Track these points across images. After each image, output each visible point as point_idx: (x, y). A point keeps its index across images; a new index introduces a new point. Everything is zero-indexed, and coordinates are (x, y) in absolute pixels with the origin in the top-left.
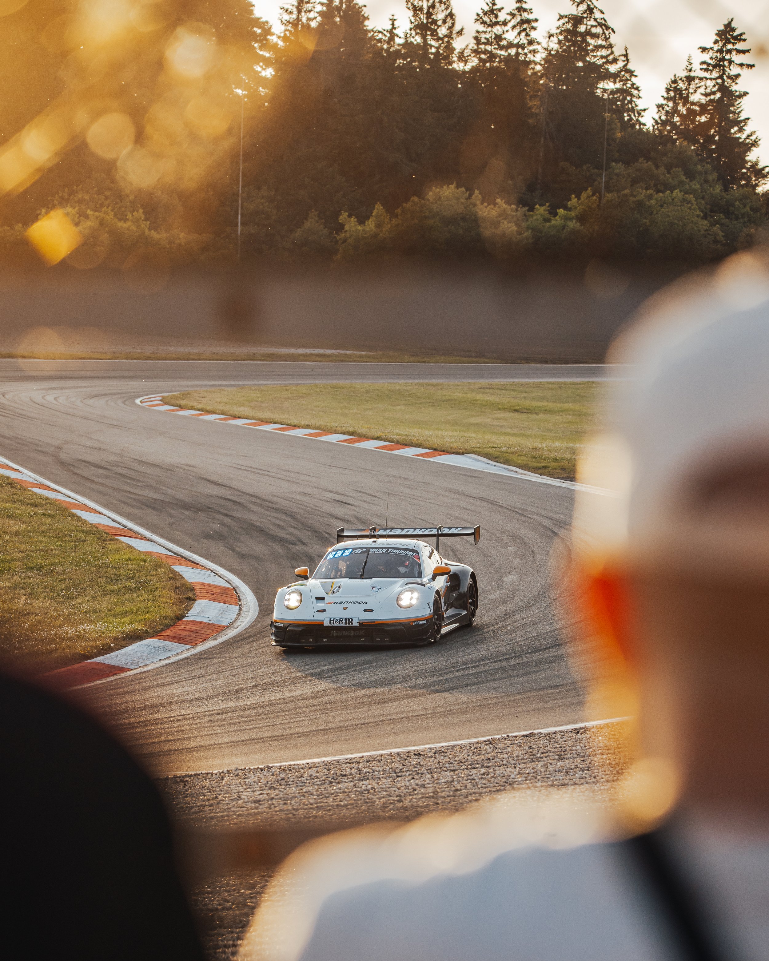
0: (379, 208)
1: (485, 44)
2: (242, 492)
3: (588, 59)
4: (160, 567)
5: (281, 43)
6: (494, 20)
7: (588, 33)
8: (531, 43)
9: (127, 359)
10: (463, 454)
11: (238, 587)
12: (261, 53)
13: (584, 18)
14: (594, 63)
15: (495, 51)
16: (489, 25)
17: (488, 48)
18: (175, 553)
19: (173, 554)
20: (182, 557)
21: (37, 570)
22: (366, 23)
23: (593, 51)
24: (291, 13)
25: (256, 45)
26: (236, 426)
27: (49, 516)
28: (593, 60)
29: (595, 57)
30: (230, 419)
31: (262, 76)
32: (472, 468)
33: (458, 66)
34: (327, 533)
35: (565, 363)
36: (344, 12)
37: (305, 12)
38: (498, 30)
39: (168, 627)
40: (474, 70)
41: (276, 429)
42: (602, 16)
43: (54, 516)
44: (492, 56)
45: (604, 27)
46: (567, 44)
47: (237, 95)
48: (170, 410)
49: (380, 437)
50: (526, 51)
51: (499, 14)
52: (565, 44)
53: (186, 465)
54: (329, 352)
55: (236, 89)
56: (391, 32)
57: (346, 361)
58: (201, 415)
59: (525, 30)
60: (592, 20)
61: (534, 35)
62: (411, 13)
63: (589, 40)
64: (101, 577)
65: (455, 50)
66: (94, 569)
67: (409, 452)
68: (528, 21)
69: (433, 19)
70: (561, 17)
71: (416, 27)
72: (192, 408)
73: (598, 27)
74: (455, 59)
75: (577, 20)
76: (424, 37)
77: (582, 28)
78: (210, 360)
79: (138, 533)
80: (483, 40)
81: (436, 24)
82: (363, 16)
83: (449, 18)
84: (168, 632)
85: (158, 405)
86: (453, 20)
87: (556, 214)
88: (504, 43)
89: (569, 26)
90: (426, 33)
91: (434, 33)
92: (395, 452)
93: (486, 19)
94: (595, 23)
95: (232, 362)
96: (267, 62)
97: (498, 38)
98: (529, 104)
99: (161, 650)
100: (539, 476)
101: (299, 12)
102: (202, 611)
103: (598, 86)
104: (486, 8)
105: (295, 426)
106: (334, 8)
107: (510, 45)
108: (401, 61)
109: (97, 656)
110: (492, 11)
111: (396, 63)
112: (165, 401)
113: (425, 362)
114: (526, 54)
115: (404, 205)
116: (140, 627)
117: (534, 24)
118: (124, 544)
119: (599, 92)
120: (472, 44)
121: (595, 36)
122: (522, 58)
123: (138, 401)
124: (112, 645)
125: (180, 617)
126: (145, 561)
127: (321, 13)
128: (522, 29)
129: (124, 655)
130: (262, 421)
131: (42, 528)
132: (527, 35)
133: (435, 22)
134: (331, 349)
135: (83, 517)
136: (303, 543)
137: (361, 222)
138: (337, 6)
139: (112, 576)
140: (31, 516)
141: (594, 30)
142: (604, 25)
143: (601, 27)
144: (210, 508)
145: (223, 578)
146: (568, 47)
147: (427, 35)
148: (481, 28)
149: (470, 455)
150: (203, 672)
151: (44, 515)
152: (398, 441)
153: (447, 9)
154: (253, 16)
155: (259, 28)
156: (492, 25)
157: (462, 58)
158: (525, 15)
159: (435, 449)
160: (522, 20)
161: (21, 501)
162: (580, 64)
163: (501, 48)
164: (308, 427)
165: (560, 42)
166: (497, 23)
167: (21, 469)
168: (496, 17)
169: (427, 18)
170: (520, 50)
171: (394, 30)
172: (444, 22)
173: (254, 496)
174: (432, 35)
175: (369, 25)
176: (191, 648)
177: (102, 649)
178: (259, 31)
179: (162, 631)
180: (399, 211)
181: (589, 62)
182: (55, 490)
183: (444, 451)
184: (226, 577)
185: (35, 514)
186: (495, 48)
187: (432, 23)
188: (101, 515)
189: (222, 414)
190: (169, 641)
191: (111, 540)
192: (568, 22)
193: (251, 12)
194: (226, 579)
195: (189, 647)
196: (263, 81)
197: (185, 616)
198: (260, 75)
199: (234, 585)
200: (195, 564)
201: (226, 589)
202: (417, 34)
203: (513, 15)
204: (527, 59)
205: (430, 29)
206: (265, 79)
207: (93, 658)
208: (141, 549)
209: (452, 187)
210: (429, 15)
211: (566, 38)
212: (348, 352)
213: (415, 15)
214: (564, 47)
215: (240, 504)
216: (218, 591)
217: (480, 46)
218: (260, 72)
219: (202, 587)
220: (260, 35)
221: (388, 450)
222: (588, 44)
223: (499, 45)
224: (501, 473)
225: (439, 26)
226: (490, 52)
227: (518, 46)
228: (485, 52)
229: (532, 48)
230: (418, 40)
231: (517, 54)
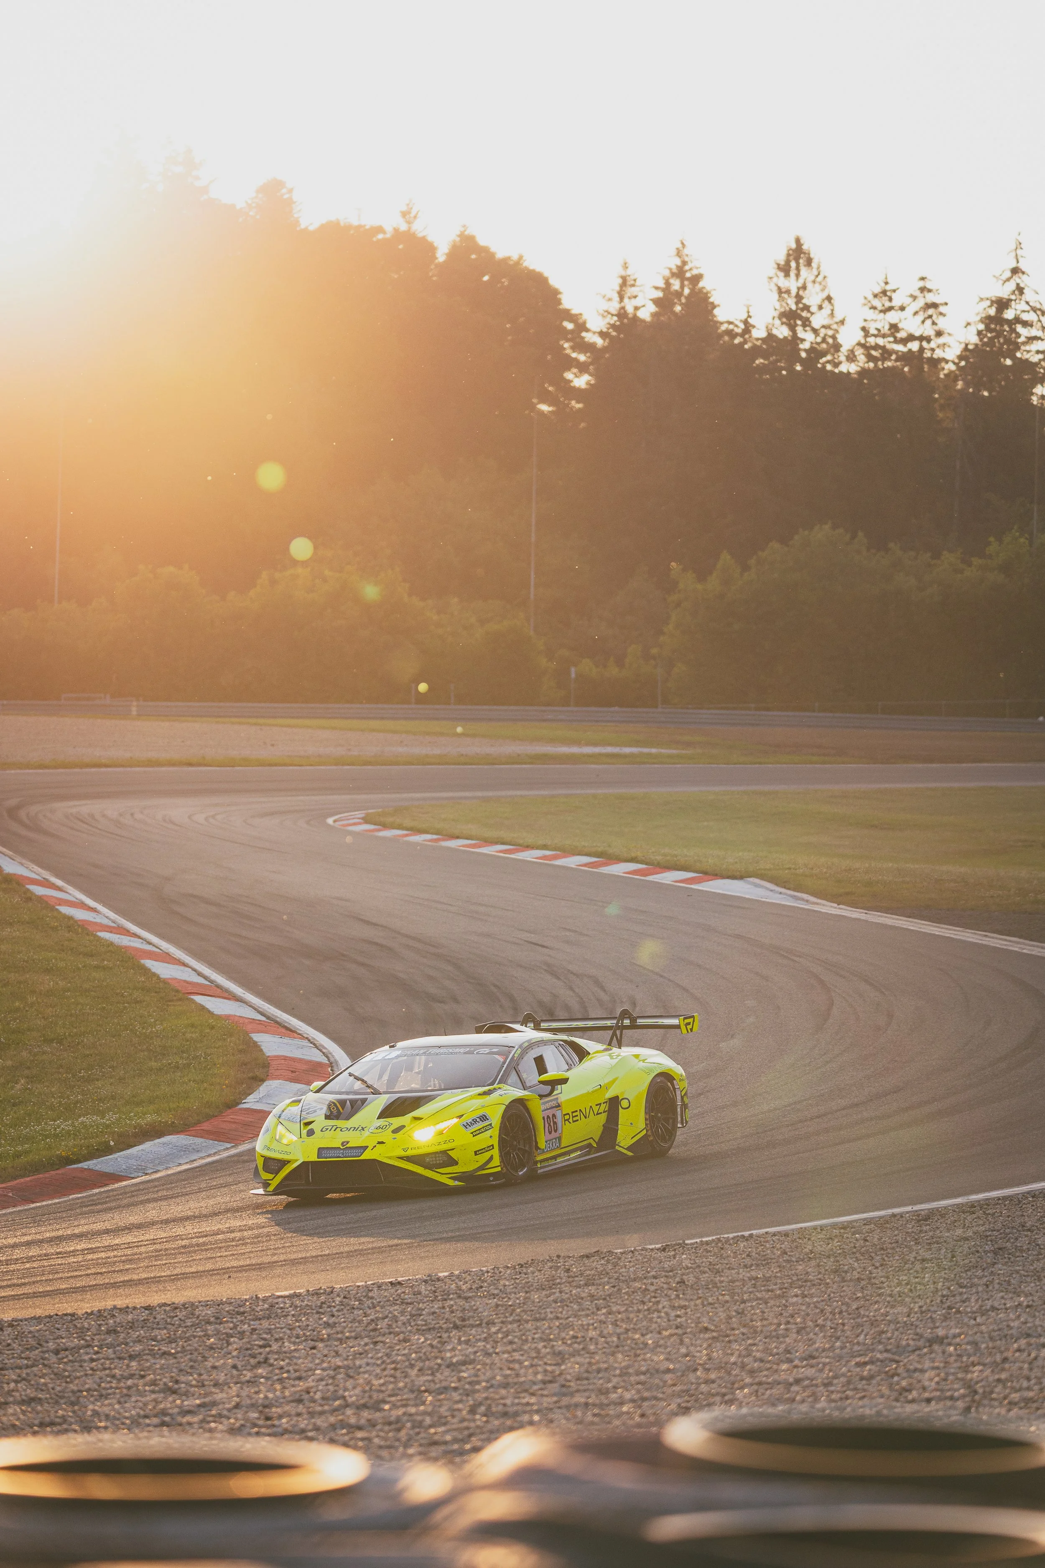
0: (726, 557)
1: (875, 336)
2: (399, 933)
3: (1018, 355)
4: (231, 1035)
5: (600, 342)
6: (888, 304)
7: (1017, 320)
8: (939, 334)
9: (336, 764)
10: (741, 878)
11: (336, 1062)
12: (574, 355)
13: (1011, 300)
14: (1027, 360)
15: (889, 346)
16: (881, 311)
17: (881, 341)
18: (268, 1018)
19: (263, 1019)
20: (277, 1022)
21: (57, 1043)
22: (716, 312)
23: (1024, 343)
24: (610, 300)
25: (566, 345)
26: (449, 848)
27: (104, 968)
28: (1026, 356)
29: (1028, 352)
30: (444, 840)
31: (574, 387)
32: (747, 896)
33: (845, 367)
34: (495, 986)
35: (958, 762)
36: (686, 298)
37: (630, 298)
38: (893, 317)
39: (209, 1117)
40: (863, 372)
41: (501, 852)
42: (1037, 297)
43: (111, 968)
44: (886, 353)
45: (1039, 313)
46: (989, 335)
47: (542, 413)
48: (367, 831)
49: (636, 858)
50: (933, 345)
51: (894, 296)
52: (986, 336)
53: (338, 898)
54: (627, 750)
55: (539, 403)
56: (746, 322)
57: (648, 763)
58: (407, 835)
59: (930, 317)
60: (1023, 303)
61: (942, 323)
62: (776, 296)
63: (1019, 328)
64: (143, 1051)
65: (841, 346)
66: (135, 1040)
67: (669, 877)
68: (935, 306)
69: (804, 305)
70: (982, 299)
71: (782, 315)
72: (400, 827)
73: (1032, 313)
74: (843, 358)
75: (1002, 304)
76: (793, 328)
77: (1009, 314)
78: (455, 764)
79: (227, 991)
80: (873, 331)
81: (809, 311)
82: (712, 303)
83: (826, 302)
84: (206, 1126)
85: (355, 824)
86: (832, 305)
87: (970, 565)
88: (901, 335)
89: (992, 312)
90: (795, 322)
91: (806, 323)
92: (650, 878)
93: (877, 303)
94: (1027, 308)
95: (486, 767)
96: (583, 368)
97: (894, 328)
98: (937, 416)
99: (185, 1150)
100: (835, 905)
101: (621, 298)
102: (268, 1096)
103: (1034, 391)
104: (877, 290)
105: (528, 847)
106: (672, 293)
107: (911, 338)
108: (762, 361)
109: (86, 1160)
110: (884, 292)
111: (754, 362)
112: (366, 820)
113: (760, 763)
114: (933, 350)
115: (760, 553)
116: (168, 1118)
117: (942, 309)
118: (193, 1005)
119: (1035, 400)
120: (859, 336)
121: (1026, 324)
122: (928, 354)
123: (330, 821)
124: (112, 1143)
125: (232, 1105)
126: (212, 1028)
127: (656, 302)
128: (926, 316)
129: (127, 1157)
130: (486, 842)
131: (86, 986)
132: (934, 323)
133: (807, 308)
134: (630, 746)
135: (154, 970)
136: (456, 1000)
137: (702, 577)
138: (677, 291)
139: (158, 1050)
140: (79, 969)
141: (1025, 317)
142: (1040, 310)
143: (1035, 312)
144: (343, 955)
145: (321, 1051)
146: (990, 338)
147: (796, 325)
148: (871, 315)
149: (751, 879)
150: (230, 1179)
151: (97, 967)
152: (658, 863)
153: (823, 290)
154: (561, 307)
155: (571, 321)
156: (886, 311)
157: (852, 357)
158: (931, 298)
159: (705, 873)
160: (926, 304)
161: (72, 949)
162: (1009, 362)
163: (896, 341)
164: (544, 847)
165: (979, 333)
166: (890, 309)
167: (100, 907)
168: (890, 299)
169: (797, 303)
170: (925, 344)
171: (749, 320)
172: (820, 307)
173: (414, 938)
174: (804, 325)
175: (720, 315)
176: (232, 1147)
177: (97, 1149)
178: (569, 326)
179: (199, 1122)
180: (752, 562)
181: (1021, 359)
182: (135, 935)
183: (716, 875)
184: (325, 1048)
185: (84, 966)
186: (890, 342)
187: (802, 310)
188: (182, 968)
189: (436, 834)
190: (202, 1137)
191: (180, 1000)
192: (990, 306)
193: (559, 302)
194: (324, 1050)
195: (229, 1145)
196: (578, 393)
197: (241, 1103)
198: (572, 384)
199: (332, 1060)
200: (290, 1031)
201: (320, 1064)
202: (782, 323)
203: (914, 298)
204: (935, 356)
205: (800, 317)
206: (579, 390)
207: (80, 1162)
208: (217, 1011)
209: (827, 527)
210: (799, 298)
211: (988, 329)
212: (654, 751)
213: (781, 299)
214: (985, 340)
215: (390, 949)
216: (304, 1067)
217: (869, 339)
218: (571, 381)
219: (283, 1062)
220: (572, 332)
221: (642, 875)
222: (1019, 335)
223: (895, 338)
224: (783, 903)
225: (812, 314)
226: (883, 348)
227: (921, 338)
228: (876, 347)
229: (941, 340)
230: (783, 332)
231: (922, 349)
